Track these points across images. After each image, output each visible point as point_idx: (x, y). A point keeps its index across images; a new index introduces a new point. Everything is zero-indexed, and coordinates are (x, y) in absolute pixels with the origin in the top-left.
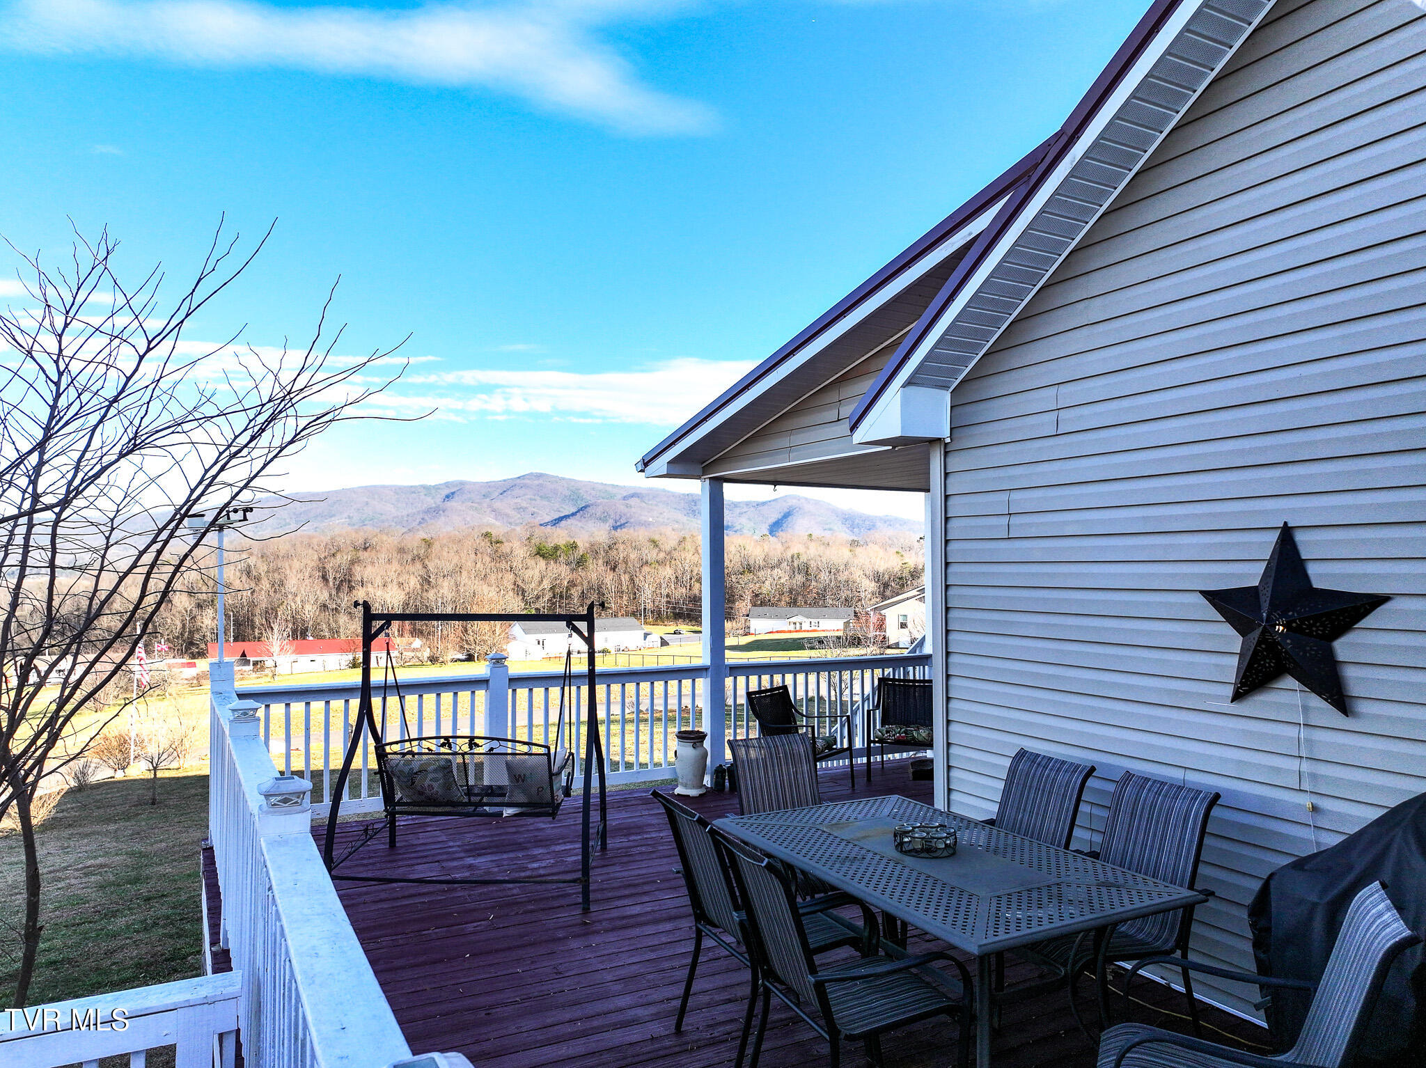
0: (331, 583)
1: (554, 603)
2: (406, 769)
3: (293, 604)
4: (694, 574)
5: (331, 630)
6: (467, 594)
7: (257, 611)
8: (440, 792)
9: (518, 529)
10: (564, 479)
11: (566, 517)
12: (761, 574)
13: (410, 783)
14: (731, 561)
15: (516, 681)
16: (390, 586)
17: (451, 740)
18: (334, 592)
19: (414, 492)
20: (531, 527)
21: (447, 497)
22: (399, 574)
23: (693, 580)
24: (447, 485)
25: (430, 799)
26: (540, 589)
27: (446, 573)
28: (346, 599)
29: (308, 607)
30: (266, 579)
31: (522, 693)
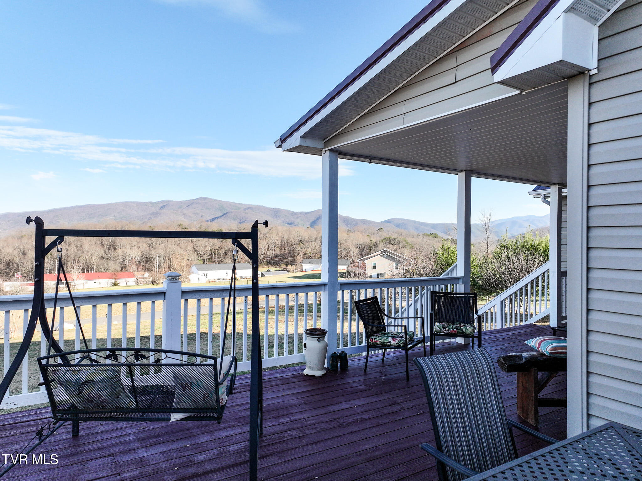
0: (105, 247)
1: (212, 257)
2: (73, 379)
3: (87, 256)
4: (277, 244)
5: (105, 268)
6: (171, 252)
7: (69, 259)
8: (109, 400)
9: (195, 223)
10: (216, 200)
11: (217, 218)
12: (307, 244)
13: (77, 392)
14: (293, 239)
15: (186, 294)
16: (133, 248)
17: (117, 352)
18: (107, 251)
19: (146, 205)
20: (201, 222)
21: (162, 207)
22: (138, 243)
23: (276, 247)
24: (161, 202)
25: (99, 406)
26: (205, 250)
27: (161, 243)
28: (112, 254)
29: (94, 258)
30: (74, 244)
31: (192, 302)
